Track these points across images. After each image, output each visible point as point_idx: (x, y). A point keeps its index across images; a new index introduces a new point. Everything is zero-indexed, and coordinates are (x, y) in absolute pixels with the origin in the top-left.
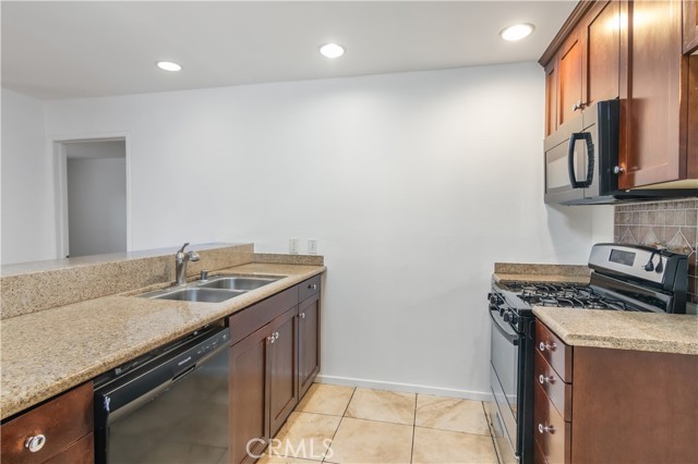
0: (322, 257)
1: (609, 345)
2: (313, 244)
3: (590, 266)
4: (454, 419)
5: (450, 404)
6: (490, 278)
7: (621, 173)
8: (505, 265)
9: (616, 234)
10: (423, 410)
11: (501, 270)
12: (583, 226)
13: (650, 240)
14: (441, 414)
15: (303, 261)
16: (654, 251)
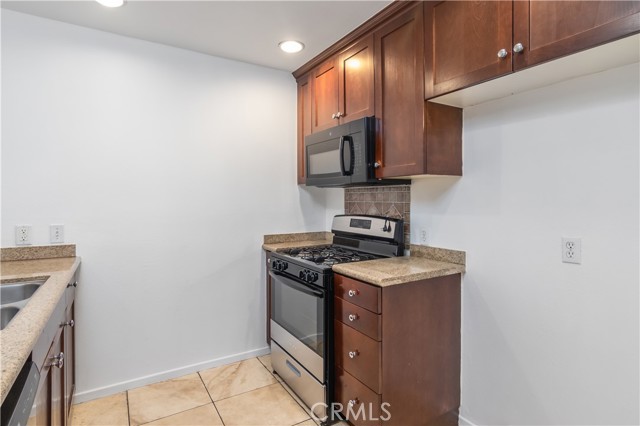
0: (74, 247)
1: (400, 282)
2: (58, 231)
3: (333, 231)
4: (243, 381)
5: (233, 369)
6: (261, 248)
7: (378, 167)
8: (272, 236)
9: (346, 207)
10: (213, 383)
11: (269, 241)
12: (322, 202)
13: (373, 211)
14: (230, 382)
15: (42, 254)
16: (386, 219)
